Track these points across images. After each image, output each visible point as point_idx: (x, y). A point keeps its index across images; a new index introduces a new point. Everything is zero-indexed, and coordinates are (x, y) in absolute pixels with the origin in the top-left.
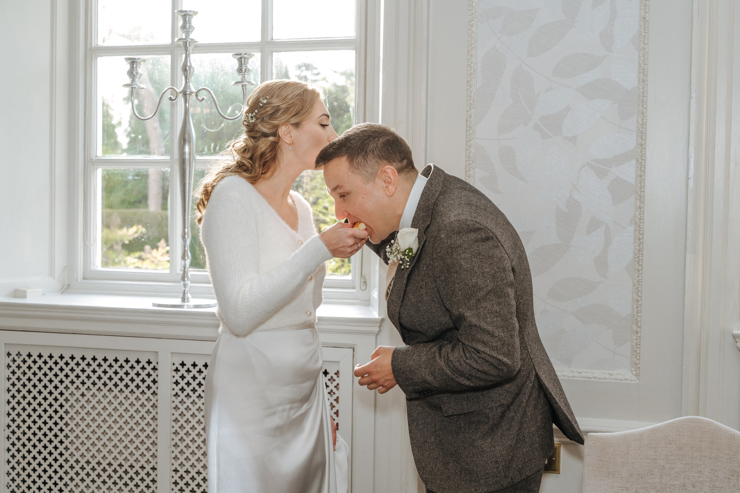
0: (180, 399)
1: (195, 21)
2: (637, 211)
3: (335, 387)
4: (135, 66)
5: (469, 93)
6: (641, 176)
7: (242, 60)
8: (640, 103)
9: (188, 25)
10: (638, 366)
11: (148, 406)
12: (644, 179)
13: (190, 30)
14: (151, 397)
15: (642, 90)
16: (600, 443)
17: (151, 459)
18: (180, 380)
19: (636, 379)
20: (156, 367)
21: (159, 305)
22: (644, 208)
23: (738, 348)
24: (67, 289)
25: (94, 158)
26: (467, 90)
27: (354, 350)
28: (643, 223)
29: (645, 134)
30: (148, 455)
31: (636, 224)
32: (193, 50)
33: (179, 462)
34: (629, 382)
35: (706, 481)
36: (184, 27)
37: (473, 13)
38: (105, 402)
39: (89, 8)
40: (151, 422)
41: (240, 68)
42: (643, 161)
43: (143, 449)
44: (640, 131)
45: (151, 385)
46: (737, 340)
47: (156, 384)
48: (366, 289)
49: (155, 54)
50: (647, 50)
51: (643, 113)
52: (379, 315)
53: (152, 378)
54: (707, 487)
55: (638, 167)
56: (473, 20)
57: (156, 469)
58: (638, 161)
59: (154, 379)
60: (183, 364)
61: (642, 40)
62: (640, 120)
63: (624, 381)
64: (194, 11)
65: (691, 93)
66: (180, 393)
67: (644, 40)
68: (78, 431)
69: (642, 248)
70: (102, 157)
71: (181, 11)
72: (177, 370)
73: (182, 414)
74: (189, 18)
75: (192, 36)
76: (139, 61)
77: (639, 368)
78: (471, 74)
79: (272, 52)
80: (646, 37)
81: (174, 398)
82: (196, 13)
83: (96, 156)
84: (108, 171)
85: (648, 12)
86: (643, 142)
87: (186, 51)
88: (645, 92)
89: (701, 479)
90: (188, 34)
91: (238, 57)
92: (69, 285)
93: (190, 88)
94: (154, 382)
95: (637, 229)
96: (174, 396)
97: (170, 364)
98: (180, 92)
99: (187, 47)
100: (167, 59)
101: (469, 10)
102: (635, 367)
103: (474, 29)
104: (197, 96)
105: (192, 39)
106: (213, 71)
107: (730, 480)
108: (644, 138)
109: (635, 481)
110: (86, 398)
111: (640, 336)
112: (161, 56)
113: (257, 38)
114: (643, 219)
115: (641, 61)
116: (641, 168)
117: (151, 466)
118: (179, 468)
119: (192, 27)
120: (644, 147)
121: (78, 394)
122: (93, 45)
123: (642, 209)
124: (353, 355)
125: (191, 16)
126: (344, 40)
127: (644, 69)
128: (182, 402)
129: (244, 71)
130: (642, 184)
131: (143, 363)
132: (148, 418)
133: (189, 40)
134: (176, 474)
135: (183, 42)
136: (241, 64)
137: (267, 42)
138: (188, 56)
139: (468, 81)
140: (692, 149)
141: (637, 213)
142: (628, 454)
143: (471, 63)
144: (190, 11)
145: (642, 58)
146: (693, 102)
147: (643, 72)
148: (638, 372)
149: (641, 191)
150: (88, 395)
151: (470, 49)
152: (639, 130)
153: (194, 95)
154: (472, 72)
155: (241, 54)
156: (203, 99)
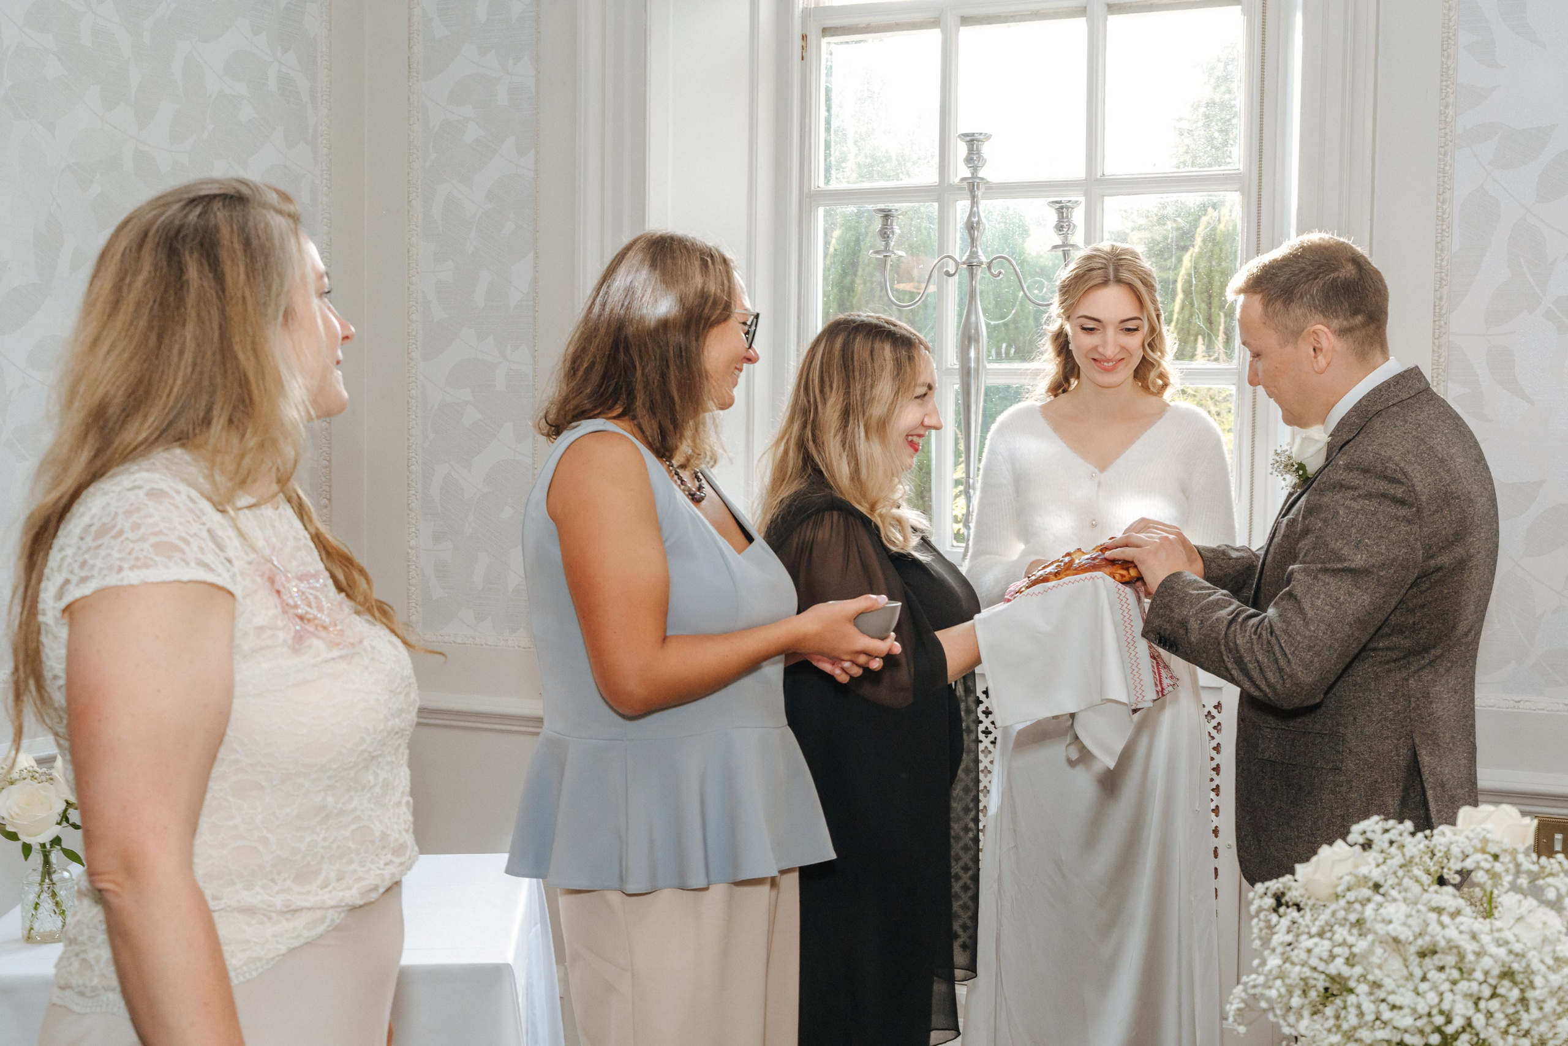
1: (986, 149)
3: (1215, 728)
4: (889, 220)
5: (1439, 262)
7: (1063, 211)
9: (977, 156)
13: (980, 165)
26: (1436, 257)
32: (984, 193)
36: (969, 160)
37: (1446, 134)
39: (807, 129)
41: (1060, 223)
56: (1446, 145)
64: (985, 134)
71: (962, 134)
74: (978, 146)
75: (981, 174)
76: (895, 214)
78: (1443, 230)
79: (1102, 197)
82: (988, 137)
87: (973, 196)
90: (975, 169)
91: (1058, 206)
93: (977, 257)
98: (964, 263)
99: (975, 191)
100: (931, 208)
101: (1441, 129)
103: (1448, 159)
104: (989, 268)
105: (982, 179)
112: (926, 203)
113: (1078, 172)
119: (983, 158)
122: (819, 189)
125: (982, 141)
126: (1225, 174)
129: (1066, 229)
133: (978, 180)
135: (968, 183)
136: (1061, 218)
137: (1095, 179)
138: (975, 203)
139: (1437, 243)
143: (1444, 213)
144: (981, 134)
151: (1441, 192)
153: (984, 267)
154: (1444, 227)
155: (1062, 202)
156: (1000, 273)
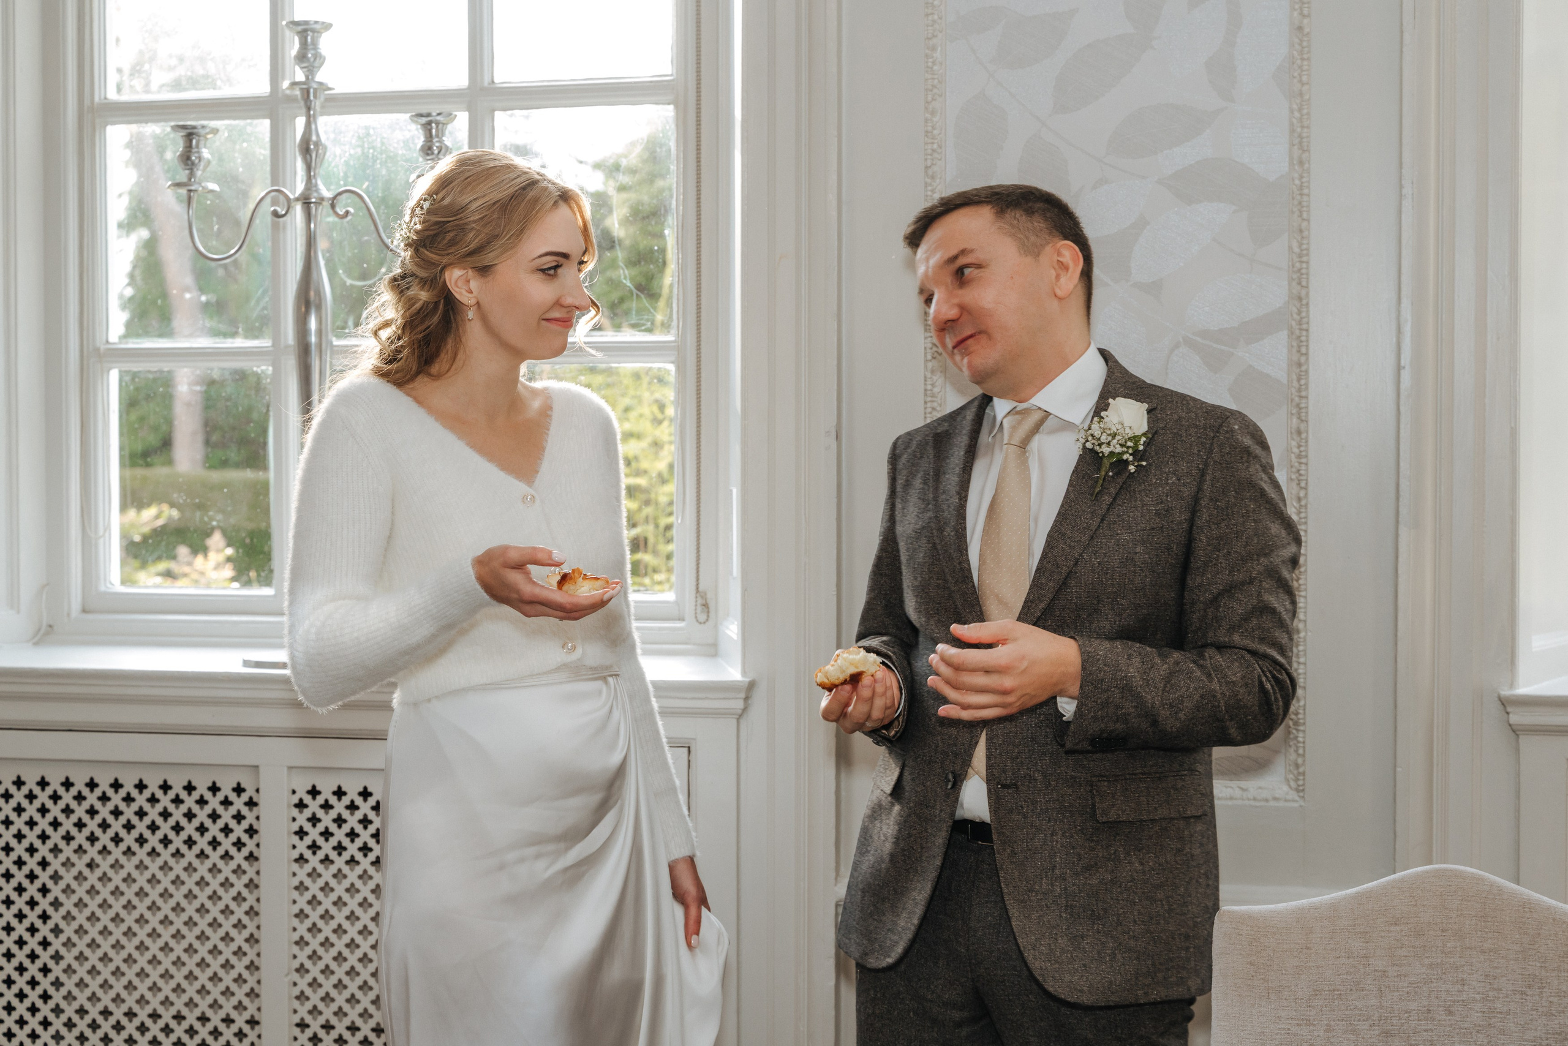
0: (308, 868)
1: (326, 44)
2: (1293, 439)
4: (194, 142)
5: (929, 193)
6: (1300, 365)
7: (432, 128)
8: (1295, 209)
9: (313, 52)
10: (1301, 770)
11: (239, 884)
12: (1307, 372)
13: (317, 64)
14: (245, 865)
15: (1297, 182)
16: (1248, 928)
17: (246, 1002)
18: (307, 827)
19: (1297, 798)
20: (255, 800)
21: (259, 664)
22: (1307, 432)
23: (1510, 725)
24: (47, 634)
25: (103, 347)
26: (926, 187)
27: (689, 752)
28: (1306, 464)
29: (1307, 274)
30: (240, 993)
31: (1292, 467)
32: (323, 107)
33: (309, 1005)
34: (1281, 804)
36: (301, 57)
37: (934, 21)
38: (142, 880)
39: (87, 19)
40: (246, 920)
41: (429, 144)
42: (1304, 333)
43: (228, 979)
44: (1295, 269)
45: (245, 838)
46: (1509, 709)
47: (255, 836)
48: (707, 620)
49: (235, 118)
50: (1306, 97)
51: (1301, 231)
52: (744, 673)
53: (245, 824)
55: (1292, 346)
56: (934, 36)
57: (258, 1023)
58: (1292, 333)
59: (251, 826)
60: (314, 792)
61: (1296, 74)
62: (1295, 245)
63: (1272, 803)
64: (323, 23)
65: (1401, 187)
66: (308, 854)
67: (1300, 76)
68: (81, 945)
69: (1305, 518)
70: (120, 343)
71: (297, 24)
72: (301, 805)
73: (313, 902)
74: (313, 38)
75: (320, 76)
76: (202, 132)
77: (1304, 774)
78: (933, 150)
79: (493, 111)
80: (1305, 68)
81: (295, 867)
82: (328, 26)
83: (107, 342)
84: (134, 375)
85: (1309, 16)
86: (1303, 293)
87: (309, 109)
88: (1305, 184)
90: (310, 71)
91: (424, 120)
92: (50, 626)
93: (317, 190)
94: (251, 831)
95: (1294, 477)
96: (296, 861)
97: (287, 793)
98: (297, 199)
99: (311, 101)
100: (264, 126)
101: (927, 15)
102: (1295, 772)
103: (937, 55)
104: (333, 206)
105: (321, 84)
106: (363, 153)
108: (1304, 283)
110: (98, 873)
111: (1305, 705)
112: (249, 121)
113: (458, 78)
114: (1306, 456)
115: (1295, 121)
116: (1299, 347)
117: (246, 1015)
118: (308, 1019)
119: (321, 56)
120: (1304, 302)
121: (80, 864)
122: (97, 99)
123: (1303, 436)
124: (689, 761)
125: (318, 32)
126: (651, 82)
127: (1300, 137)
128: (313, 874)
129: (436, 152)
130: (1303, 382)
131: (226, 790)
132: (239, 912)
133: (315, 86)
134: (303, 1032)
135: (302, 89)
136: (429, 137)
137: (482, 89)
138: (312, 119)
139: (927, 168)
140: (1406, 303)
141: (1294, 443)
142: (1308, 948)
143: (934, 128)
144: (316, 22)
145: (1297, 114)
146: (1407, 204)
147: (1301, 143)
148: (1301, 783)
149: (1301, 397)
150: (105, 864)
151: (930, 99)
152: (1293, 266)
153: (327, 204)
154: (935, 146)
155: (429, 115)
156: (347, 212)
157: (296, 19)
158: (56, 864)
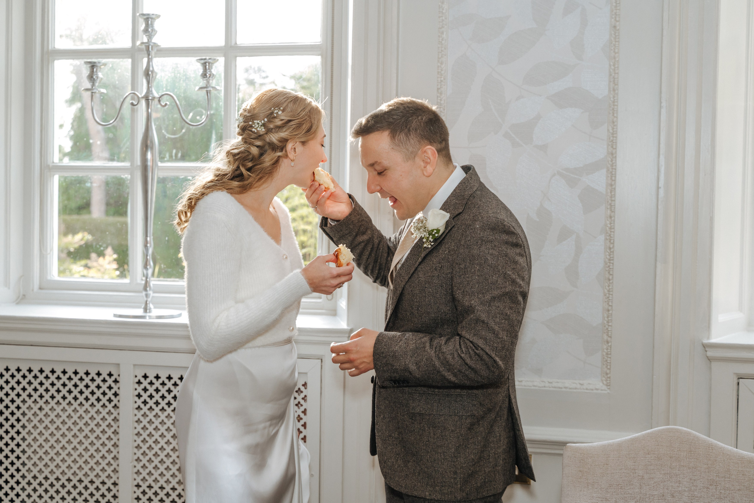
0: (142, 412)
1: (157, 24)
2: (608, 220)
3: (303, 399)
4: (95, 70)
5: (439, 101)
6: (611, 185)
7: (206, 65)
8: (611, 112)
9: (151, 28)
10: (609, 376)
11: (110, 419)
12: (615, 189)
13: (153, 34)
14: (113, 410)
15: (612, 99)
16: (579, 454)
17: (112, 474)
18: (142, 393)
19: (606, 389)
20: (118, 380)
21: (120, 316)
22: (614, 217)
23: (707, 357)
24: (22, 299)
25: (51, 165)
26: (437, 98)
27: (322, 361)
28: (614, 232)
29: (616, 143)
30: (109, 470)
31: (607, 233)
32: (156, 54)
33: (141, 477)
34: (599, 391)
35: (685, 491)
36: (146, 31)
37: (443, 20)
38: (64, 416)
39: (46, 10)
40: (112, 436)
41: (205, 73)
42: (614, 170)
43: (104, 464)
44: (610, 140)
45: (113, 398)
46: (707, 349)
47: (117, 397)
48: (332, 299)
49: (115, 58)
50: (617, 59)
51: (613, 122)
52: (348, 325)
53: (113, 391)
54: (686, 496)
55: (608, 177)
56: (443, 27)
57: (117, 484)
58: (608, 170)
59: (116, 392)
60: (145, 377)
61: (612, 48)
62: (610, 128)
63: (595, 391)
64: (156, 15)
65: (661, 103)
66: (142, 406)
67: (614, 49)
68: (35, 446)
69: (613, 257)
70: (59, 163)
71: (143, 15)
72: (139, 383)
73: (144, 428)
74: (151, 22)
76: (99, 65)
77: (610, 378)
78: (441, 81)
79: (236, 57)
80: (617, 45)
81: (136, 412)
82: (158, 16)
83: (53, 162)
84: (66, 178)
85: (619, 21)
86: (614, 151)
87: (149, 55)
88: (616, 100)
89: (680, 489)
90: (150, 37)
91: (203, 61)
92: (24, 295)
93: (152, 94)
94: (116, 394)
95: (608, 238)
96: (137, 409)
97: (133, 377)
98: (143, 98)
99: (150, 51)
100: (127, 63)
101: (440, 17)
102: (606, 377)
103: (444, 36)
104: (159, 101)
105: (154, 43)
106: (175, 76)
107: (709, 490)
108: (614, 147)
109: (615, 492)
110: (44, 412)
111: (611, 345)
112: (121, 60)
113: (221, 42)
114: (614, 228)
115: (611, 70)
116: (612, 177)
117: (112, 481)
118: (141, 483)
119: (155, 30)
120: (614, 156)
121: (35, 408)
122: (50, 48)
123: (613, 219)
124: (322, 366)
125: (154, 19)
126: (310, 45)
127: (614, 78)
128: (145, 415)
129: (208, 77)
130: (613, 193)
131: (104, 375)
132: (110, 432)
133: (152, 44)
134: (138, 489)
135: (146, 46)
136: (205, 70)
137: (231, 47)
138: (150, 60)
139: (438, 89)
140: (662, 158)
141: (608, 222)
142: (607, 464)
143: (442, 70)
144: (153, 14)
145: (613, 67)
146: (663, 111)
147: (614, 81)
148: (608, 382)
149: (612, 200)
150: (47, 409)
151: (440, 56)
152: (609, 139)
153: (156, 101)
154: (442, 79)
155: (205, 59)
156: (166, 104)
157: (144, 13)
158: (24, 408)
